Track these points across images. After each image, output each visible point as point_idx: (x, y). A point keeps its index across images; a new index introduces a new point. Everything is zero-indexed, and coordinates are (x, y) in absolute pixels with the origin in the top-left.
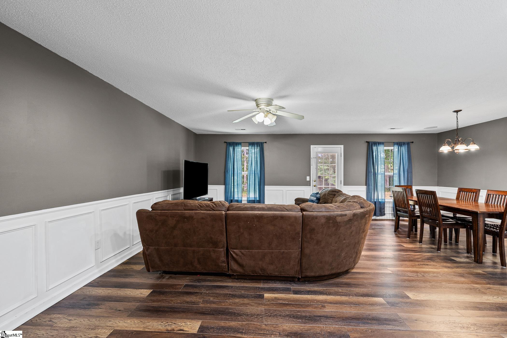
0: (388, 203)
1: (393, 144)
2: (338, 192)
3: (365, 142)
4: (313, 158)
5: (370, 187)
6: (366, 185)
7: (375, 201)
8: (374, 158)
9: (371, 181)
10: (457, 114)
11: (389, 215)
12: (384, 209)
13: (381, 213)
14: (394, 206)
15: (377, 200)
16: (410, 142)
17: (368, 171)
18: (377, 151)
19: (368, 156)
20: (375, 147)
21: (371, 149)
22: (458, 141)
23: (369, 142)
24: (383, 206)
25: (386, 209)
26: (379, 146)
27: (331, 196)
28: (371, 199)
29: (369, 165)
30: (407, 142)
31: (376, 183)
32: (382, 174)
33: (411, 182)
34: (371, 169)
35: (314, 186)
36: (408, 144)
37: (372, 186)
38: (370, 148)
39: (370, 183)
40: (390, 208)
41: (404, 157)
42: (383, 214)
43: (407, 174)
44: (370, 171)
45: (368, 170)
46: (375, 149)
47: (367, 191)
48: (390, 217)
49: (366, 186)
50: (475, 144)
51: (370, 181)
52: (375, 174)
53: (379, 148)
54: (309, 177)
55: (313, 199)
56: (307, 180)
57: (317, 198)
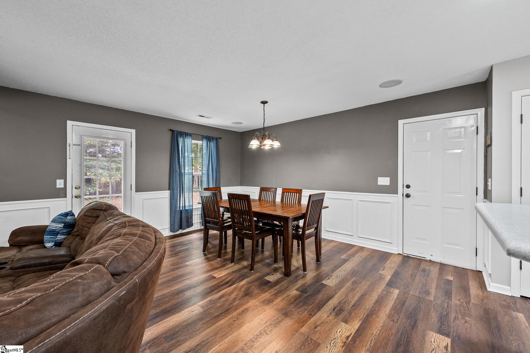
0: (196, 210)
1: (202, 137)
2: (105, 210)
3: (168, 130)
4: (74, 145)
5: (175, 191)
6: (169, 189)
7: (181, 209)
8: (180, 152)
9: (176, 184)
10: (264, 106)
11: (197, 225)
12: (192, 219)
13: (189, 224)
14: (202, 213)
15: (183, 207)
16: (219, 138)
17: (172, 170)
18: (184, 143)
19: (173, 150)
20: (181, 139)
21: (176, 140)
22: (265, 136)
23: (174, 131)
24: (190, 215)
25: (194, 217)
26: (186, 137)
27: (90, 220)
28: (176, 207)
29: (173, 161)
30: (215, 137)
31: (182, 186)
32: (189, 174)
33: (219, 182)
34: (175, 168)
35: (76, 197)
36: (217, 139)
37: (177, 190)
38: (174, 139)
39: (175, 187)
40: (199, 216)
41: (212, 154)
42: (190, 224)
43: (215, 173)
44: (175, 170)
45: (172, 168)
46: (181, 141)
47: (170, 198)
48: (198, 227)
49: (170, 191)
50: (277, 140)
51: (174, 184)
52: (181, 175)
53: (186, 140)
54: (62, 181)
55: (56, 228)
56: (58, 186)
57: (65, 224)
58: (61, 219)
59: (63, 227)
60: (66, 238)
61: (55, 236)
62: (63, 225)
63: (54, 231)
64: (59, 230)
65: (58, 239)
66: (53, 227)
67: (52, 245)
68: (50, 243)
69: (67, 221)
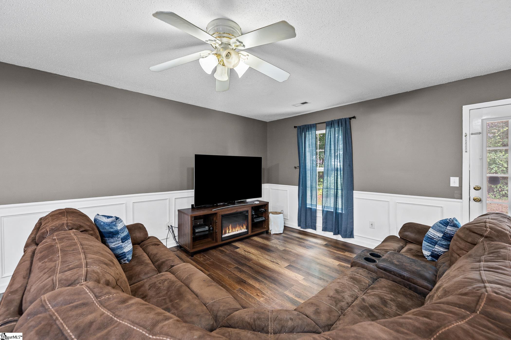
4: (472, 134)
35: (474, 200)
54: (457, 179)
55: (434, 236)
56: (452, 185)
57: (444, 234)
58: (440, 226)
59: (442, 238)
60: (445, 252)
61: (432, 244)
62: (443, 235)
63: (431, 238)
64: (437, 240)
65: (436, 250)
66: (431, 234)
67: (428, 255)
68: (426, 250)
69: (447, 232)
